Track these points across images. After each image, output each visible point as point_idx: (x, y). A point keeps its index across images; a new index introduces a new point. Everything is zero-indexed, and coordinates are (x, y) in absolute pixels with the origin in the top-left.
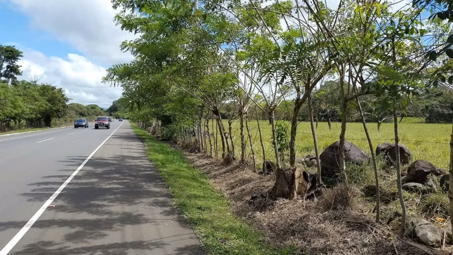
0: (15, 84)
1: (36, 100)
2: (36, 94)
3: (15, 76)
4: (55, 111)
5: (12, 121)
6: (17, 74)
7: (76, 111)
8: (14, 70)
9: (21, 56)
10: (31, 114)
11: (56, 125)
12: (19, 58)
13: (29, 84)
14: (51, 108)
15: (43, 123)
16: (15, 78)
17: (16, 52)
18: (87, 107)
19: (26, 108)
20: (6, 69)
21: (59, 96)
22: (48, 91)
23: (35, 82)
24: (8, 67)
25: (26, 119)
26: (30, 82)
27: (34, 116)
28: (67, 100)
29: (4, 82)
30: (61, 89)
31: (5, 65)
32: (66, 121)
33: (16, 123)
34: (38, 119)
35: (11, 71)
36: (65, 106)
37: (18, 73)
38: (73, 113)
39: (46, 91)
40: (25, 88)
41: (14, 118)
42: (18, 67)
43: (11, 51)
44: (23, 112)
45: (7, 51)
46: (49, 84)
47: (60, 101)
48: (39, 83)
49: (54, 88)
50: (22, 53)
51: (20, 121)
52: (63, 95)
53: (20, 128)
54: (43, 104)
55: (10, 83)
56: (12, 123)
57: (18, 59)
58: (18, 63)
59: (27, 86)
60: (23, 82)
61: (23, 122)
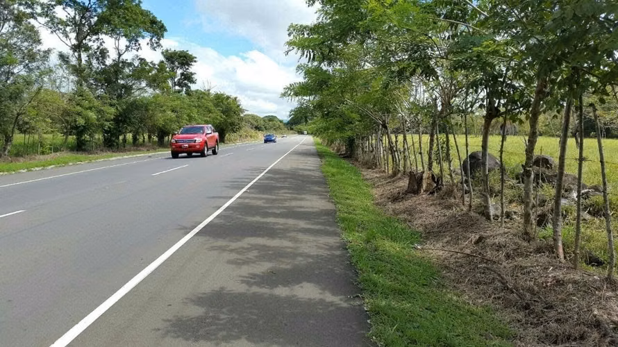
0: (188, 94)
1: (210, 111)
2: (210, 104)
3: (189, 84)
4: (230, 124)
6: (190, 82)
7: (252, 124)
8: (188, 78)
9: (195, 61)
11: (230, 140)
12: (193, 64)
14: (226, 120)
16: (189, 87)
17: (189, 57)
18: (264, 119)
20: (179, 77)
21: (234, 108)
22: (222, 101)
23: (209, 90)
24: (182, 74)
26: (203, 90)
28: (242, 111)
29: (179, 92)
30: (236, 98)
31: (179, 71)
32: (241, 136)
35: (185, 79)
36: (240, 118)
37: (193, 82)
38: (248, 126)
39: (220, 100)
40: (199, 98)
42: (192, 74)
43: (185, 57)
45: (181, 57)
47: (235, 113)
48: (212, 92)
49: (228, 98)
50: (196, 58)
52: (239, 106)
54: (218, 116)
55: (183, 93)
57: (191, 65)
58: (192, 69)
59: (202, 95)
60: (197, 91)
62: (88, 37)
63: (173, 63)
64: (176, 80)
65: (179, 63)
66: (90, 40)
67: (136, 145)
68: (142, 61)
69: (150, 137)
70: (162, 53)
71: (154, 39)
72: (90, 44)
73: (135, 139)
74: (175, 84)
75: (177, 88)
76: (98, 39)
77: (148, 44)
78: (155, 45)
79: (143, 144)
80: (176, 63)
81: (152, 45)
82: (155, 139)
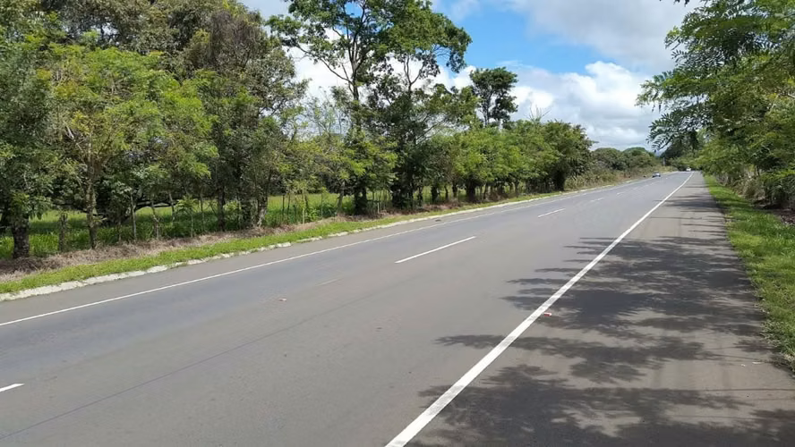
0: (506, 127)
1: (539, 149)
2: (539, 139)
3: (508, 114)
4: (571, 164)
5: (506, 184)
6: (510, 111)
7: (607, 162)
8: (506, 104)
9: (515, 81)
10: (533, 171)
11: (573, 187)
12: (512, 84)
13: (529, 124)
14: (563, 160)
15: (552, 185)
16: (508, 117)
17: (507, 76)
18: (625, 154)
19: (526, 162)
20: (494, 106)
21: (575, 139)
22: (557, 132)
23: (538, 120)
24: (498, 101)
25: (526, 180)
26: (529, 120)
27: (537, 175)
28: (589, 143)
29: (494, 125)
30: (578, 127)
31: (494, 98)
32: (588, 179)
33: (511, 186)
34: (545, 179)
35: (502, 107)
36: (587, 155)
37: (512, 109)
38: (600, 165)
39: (554, 132)
40: (523, 132)
41: (508, 180)
42: (511, 99)
43: (501, 76)
44: (520, 171)
45: (495, 77)
46: (559, 121)
47: (577, 147)
48: (544, 121)
49: (566, 127)
50: (516, 76)
51: (517, 184)
52: (582, 137)
53: (517, 195)
54: (550, 154)
55: (501, 127)
56: (506, 188)
57: (510, 86)
58: (511, 93)
59: (525, 128)
60: (519, 122)
61: (522, 185)
62: (373, 65)
63: (485, 87)
64: (490, 109)
65: (493, 86)
66: (375, 69)
67: (436, 202)
68: (440, 87)
69: (455, 190)
70: (471, 76)
71: (455, 56)
72: (376, 74)
73: (434, 193)
74: (489, 116)
75: (492, 120)
76: (384, 66)
77: (447, 65)
78: (458, 65)
79: (445, 201)
80: (490, 88)
81: (454, 66)
82: (463, 192)
